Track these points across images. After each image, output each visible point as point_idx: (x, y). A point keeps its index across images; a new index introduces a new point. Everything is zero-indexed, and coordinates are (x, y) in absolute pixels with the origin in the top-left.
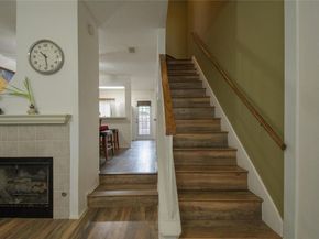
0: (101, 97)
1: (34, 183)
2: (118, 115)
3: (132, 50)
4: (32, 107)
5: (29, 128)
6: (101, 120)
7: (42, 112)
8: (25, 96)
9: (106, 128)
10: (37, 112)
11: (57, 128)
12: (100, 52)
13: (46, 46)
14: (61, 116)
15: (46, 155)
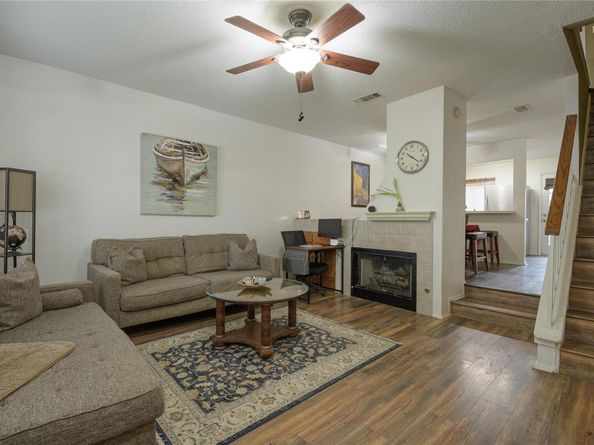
0: (467, 178)
1: (397, 277)
2: (502, 208)
3: (522, 109)
4: (400, 205)
5: (396, 224)
6: (467, 216)
7: (407, 210)
8: (394, 195)
9: (477, 229)
10: (403, 210)
11: (421, 224)
12: (468, 122)
13: (412, 147)
14: (426, 213)
15: (410, 250)
